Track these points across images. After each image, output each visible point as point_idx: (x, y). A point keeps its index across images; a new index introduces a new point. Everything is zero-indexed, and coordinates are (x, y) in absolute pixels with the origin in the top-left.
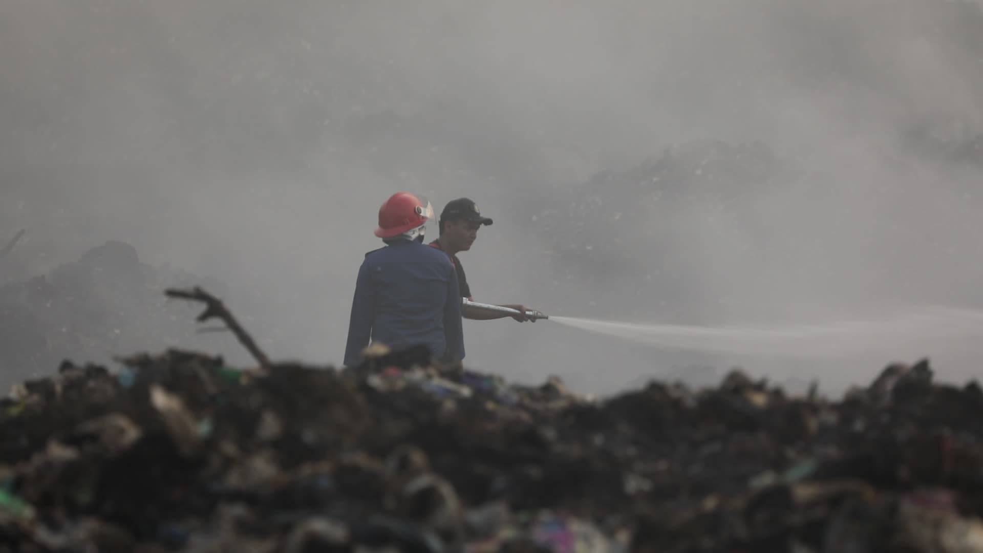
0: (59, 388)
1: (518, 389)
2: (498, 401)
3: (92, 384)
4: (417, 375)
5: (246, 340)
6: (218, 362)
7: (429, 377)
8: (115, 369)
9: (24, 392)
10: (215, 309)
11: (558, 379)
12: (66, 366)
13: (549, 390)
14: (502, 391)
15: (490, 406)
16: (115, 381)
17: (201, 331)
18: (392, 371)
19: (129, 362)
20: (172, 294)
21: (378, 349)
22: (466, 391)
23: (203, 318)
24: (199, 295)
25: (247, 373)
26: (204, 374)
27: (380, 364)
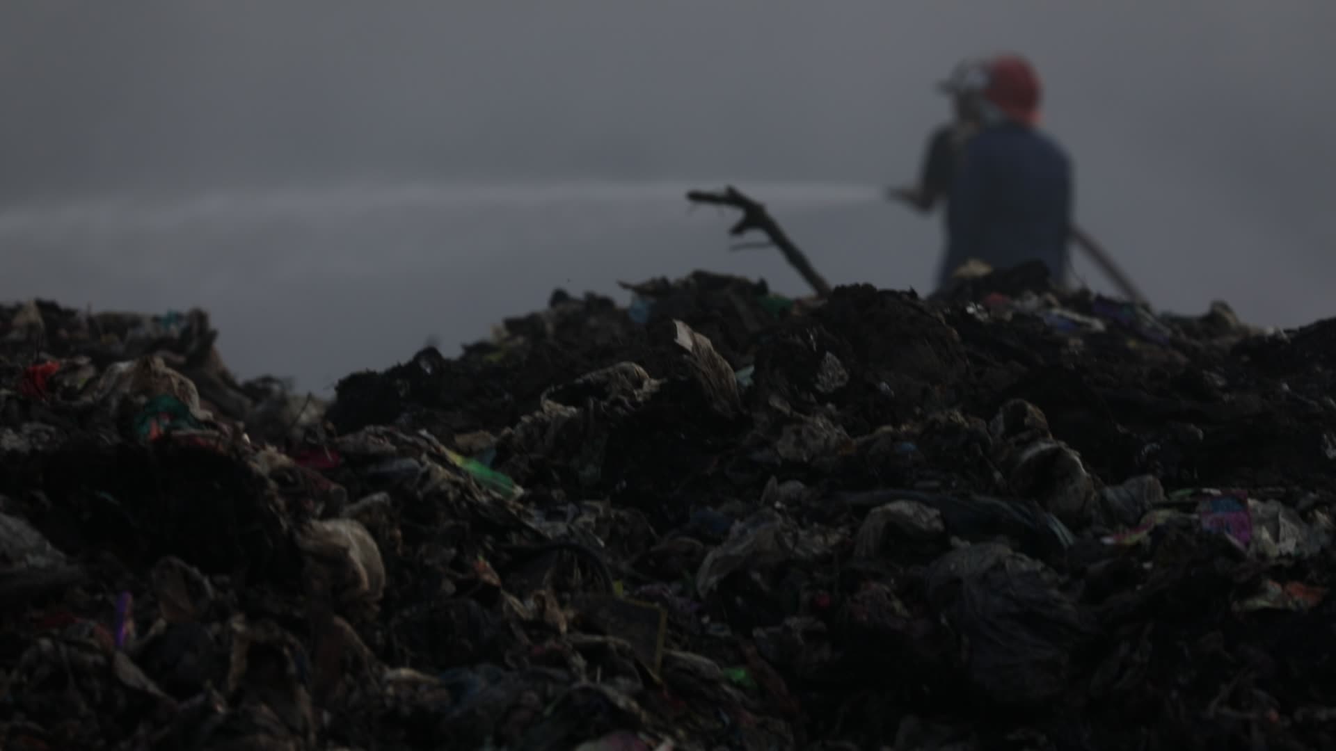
0: (550, 328)
1: (1171, 320)
2: (1142, 338)
3: (593, 321)
4: (1031, 303)
5: (796, 259)
6: (762, 287)
7: (1049, 305)
8: (624, 300)
9: (505, 334)
10: (755, 217)
11: (1225, 307)
12: (559, 297)
13: (1215, 320)
14: (1148, 322)
15: (1132, 344)
16: (623, 315)
17: (736, 248)
18: (995, 298)
19: (641, 291)
20: (696, 197)
21: (977, 269)
22: (1098, 325)
23: (739, 230)
24: (733, 198)
25: (799, 302)
26: (742, 307)
27: (978, 289)
